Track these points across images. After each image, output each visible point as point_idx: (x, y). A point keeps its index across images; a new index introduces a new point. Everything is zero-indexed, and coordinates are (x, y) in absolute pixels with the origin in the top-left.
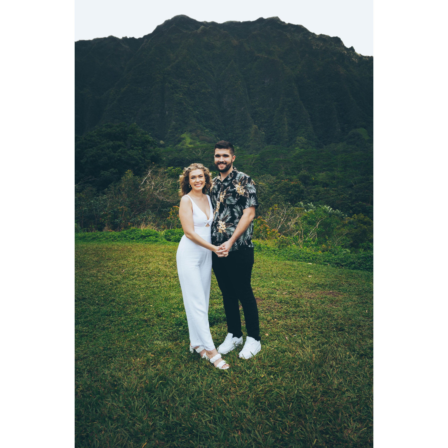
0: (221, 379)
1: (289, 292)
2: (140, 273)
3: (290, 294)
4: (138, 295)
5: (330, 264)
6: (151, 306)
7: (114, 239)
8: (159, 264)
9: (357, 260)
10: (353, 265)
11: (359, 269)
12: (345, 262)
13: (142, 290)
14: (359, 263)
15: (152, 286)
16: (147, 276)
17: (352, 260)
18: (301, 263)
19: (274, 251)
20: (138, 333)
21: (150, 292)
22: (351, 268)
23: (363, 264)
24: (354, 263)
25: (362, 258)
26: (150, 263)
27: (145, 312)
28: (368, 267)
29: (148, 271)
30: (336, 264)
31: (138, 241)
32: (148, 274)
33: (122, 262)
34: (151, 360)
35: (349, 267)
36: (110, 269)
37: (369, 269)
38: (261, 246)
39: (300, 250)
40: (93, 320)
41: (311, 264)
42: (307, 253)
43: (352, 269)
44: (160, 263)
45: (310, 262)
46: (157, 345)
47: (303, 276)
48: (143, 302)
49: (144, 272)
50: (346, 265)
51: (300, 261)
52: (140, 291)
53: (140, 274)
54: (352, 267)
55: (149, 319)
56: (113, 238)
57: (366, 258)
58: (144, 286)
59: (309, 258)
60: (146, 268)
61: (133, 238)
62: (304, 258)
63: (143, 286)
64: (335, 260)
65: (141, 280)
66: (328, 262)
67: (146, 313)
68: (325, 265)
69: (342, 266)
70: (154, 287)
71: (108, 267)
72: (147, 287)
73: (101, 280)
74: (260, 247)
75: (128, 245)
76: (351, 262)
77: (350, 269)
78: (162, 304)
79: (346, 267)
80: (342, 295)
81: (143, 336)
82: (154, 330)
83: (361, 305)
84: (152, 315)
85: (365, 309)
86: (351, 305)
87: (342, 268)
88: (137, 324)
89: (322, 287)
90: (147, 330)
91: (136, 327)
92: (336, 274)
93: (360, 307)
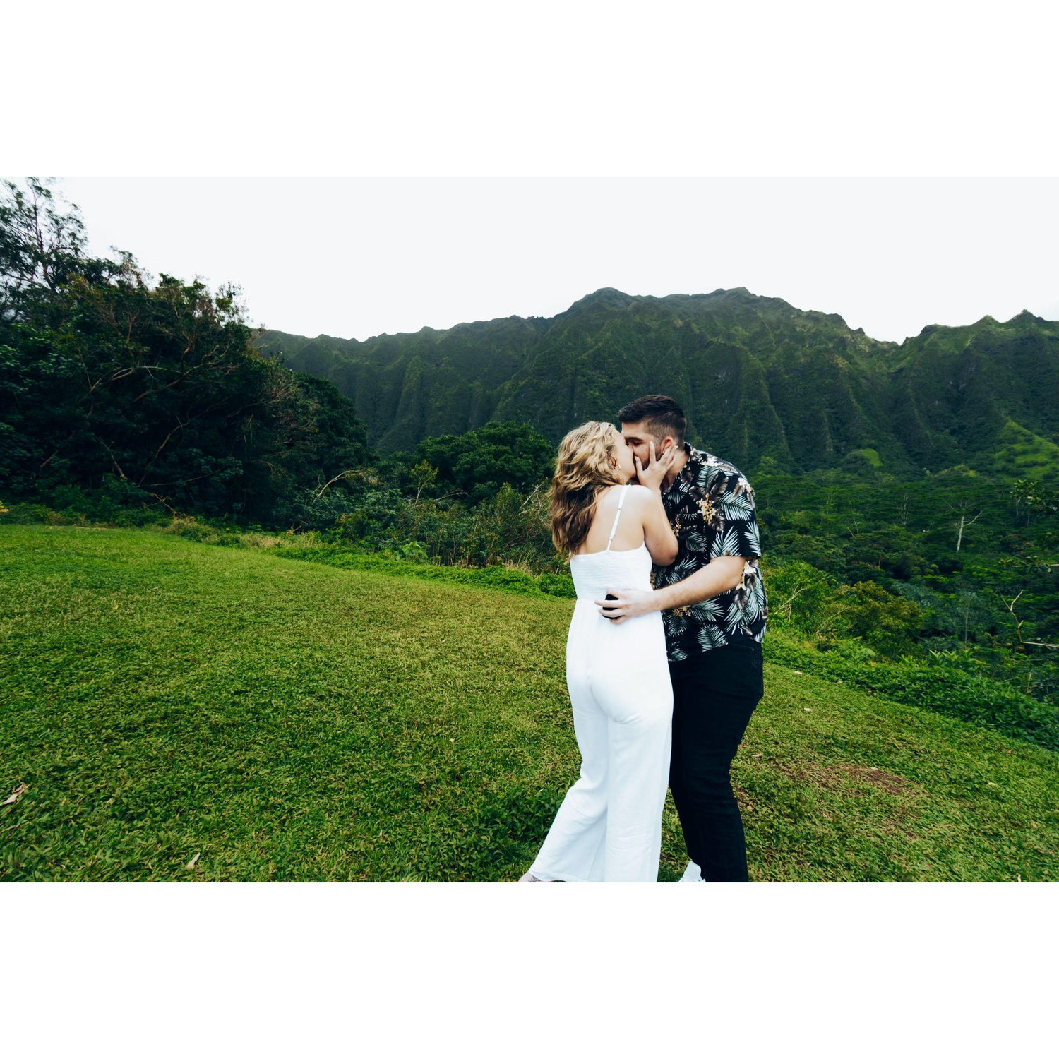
1: (767, 753)
3: (770, 759)
5: (843, 680)
6: (452, 740)
7: (464, 580)
9: (908, 683)
10: (901, 693)
11: (915, 704)
12: (879, 681)
14: (913, 690)
17: (895, 681)
18: (779, 668)
22: (894, 698)
23: (925, 694)
24: (903, 689)
25: (922, 680)
27: (434, 755)
28: (938, 702)
30: (858, 682)
31: (497, 587)
33: (453, 623)
36: (426, 635)
37: (940, 709)
39: (776, 642)
40: (316, 760)
41: (801, 673)
42: (791, 650)
43: (898, 701)
44: (513, 634)
45: (798, 668)
47: (790, 706)
48: (442, 724)
50: (881, 690)
51: (776, 664)
53: (469, 653)
54: (897, 697)
55: (430, 783)
56: (462, 579)
57: (930, 681)
58: (462, 684)
59: (795, 659)
60: (486, 640)
61: (490, 583)
62: (785, 658)
64: (854, 674)
66: (838, 675)
67: (433, 762)
68: (832, 681)
69: (873, 689)
70: (478, 688)
71: (425, 630)
73: (397, 654)
75: (478, 591)
76: (894, 685)
77: (891, 700)
79: (882, 694)
80: (909, 788)
81: (388, 844)
82: (424, 827)
83: (985, 845)
84: (443, 771)
85: (1007, 868)
86: (953, 837)
87: (872, 694)
88: (397, 794)
89: (846, 750)
90: (410, 823)
91: (389, 806)
92: (867, 713)
93: (985, 850)
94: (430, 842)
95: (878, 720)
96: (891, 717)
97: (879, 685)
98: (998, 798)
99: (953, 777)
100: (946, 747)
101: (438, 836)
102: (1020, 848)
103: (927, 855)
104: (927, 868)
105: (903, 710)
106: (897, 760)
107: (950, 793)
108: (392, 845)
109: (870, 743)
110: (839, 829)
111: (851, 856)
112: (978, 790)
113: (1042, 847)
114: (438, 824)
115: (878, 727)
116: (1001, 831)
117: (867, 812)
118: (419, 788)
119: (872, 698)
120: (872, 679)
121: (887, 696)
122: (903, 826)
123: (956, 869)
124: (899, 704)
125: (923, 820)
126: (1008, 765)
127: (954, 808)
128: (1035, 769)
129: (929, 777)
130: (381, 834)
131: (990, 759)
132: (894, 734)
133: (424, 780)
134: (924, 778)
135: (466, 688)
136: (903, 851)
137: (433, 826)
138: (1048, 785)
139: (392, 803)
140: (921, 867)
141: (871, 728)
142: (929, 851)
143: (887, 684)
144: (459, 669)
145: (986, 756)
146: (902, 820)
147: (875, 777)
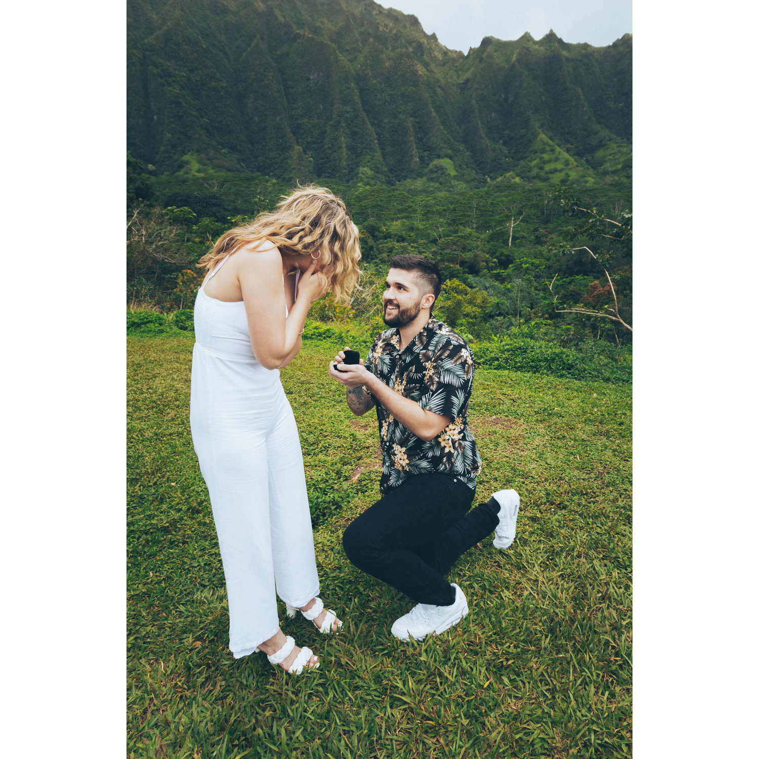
0: (389, 709)
2: (138, 401)
4: (139, 457)
6: (173, 484)
8: (173, 379)
9: (500, 354)
10: (496, 362)
11: (505, 368)
12: (482, 357)
13: (147, 443)
14: (504, 359)
15: (167, 432)
16: (153, 407)
17: (493, 355)
19: (365, 342)
20: (152, 570)
21: (166, 449)
22: (492, 367)
23: (511, 360)
24: (498, 359)
25: (508, 350)
26: (155, 377)
27: (162, 501)
28: (519, 364)
29: (155, 397)
32: (154, 402)
34: (199, 666)
35: (491, 365)
37: (520, 369)
38: (343, 335)
43: (495, 369)
44: (175, 377)
46: (204, 603)
48: (153, 474)
49: (146, 399)
50: (484, 363)
52: (145, 446)
53: (140, 404)
55: (174, 523)
57: (513, 351)
58: (151, 434)
60: (150, 388)
63: (149, 434)
65: (142, 417)
67: (164, 506)
69: (479, 364)
70: (171, 434)
72: (156, 434)
74: (342, 337)
76: (492, 358)
78: (195, 479)
79: (485, 366)
80: (516, 423)
81: (164, 579)
82: (190, 556)
83: (560, 444)
84: (179, 510)
85: (572, 453)
86: (543, 445)
87: (478, 367)
88: (147, 541)
89: (475, 410)
90: (173, 558)
91: (145, 552)
92: (480, 381)
93: (560, 447)
94: (202, 564)
95: (488, 385)
96: (494, 381)
97: (482, 360)
98: (561, 416)
99: (536, 410)
100: (529, 393)
101: (206, 557)
102: (575, 440)
103: (533, 459)
104: (535, 466)
105: (499, 374)
106: (505, 407)
107: (537, 420)
108: (168, 578)
109: (487, 401)
110: (486, 459)
111: (496, 473)
112: (551, 414)
113: (584, 437)
114: (201, 550)
115: (488, 389)
116: (566, 434)
117: (497, 444)
118: (166, 530)
119: (480, 371)
120: (478, 356)
121: (488, 366)
122: (518, 447)
123: (549, 462)
124: (496, 371)
125: (527, 440)
126: (561, 395)
127: (541, 429)
128: (575, 394)
129: (524, 414)
130: (151, 574)
131: (552, 394)
132: (498, 391)
133: (167, 522)
134: (522, 415)
135: (158, 437)
136: (522, 461)
137: (197, 553)
138: (582, 402)
139: (146, 550)
140: (532, 466)
141: (485, 391)
142: (534, 457)
143: (488, 358)
144: (138, 421)
145: (550, 393)
146: (516, 443)
147: (496, 422)
